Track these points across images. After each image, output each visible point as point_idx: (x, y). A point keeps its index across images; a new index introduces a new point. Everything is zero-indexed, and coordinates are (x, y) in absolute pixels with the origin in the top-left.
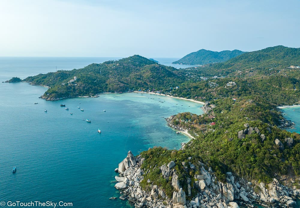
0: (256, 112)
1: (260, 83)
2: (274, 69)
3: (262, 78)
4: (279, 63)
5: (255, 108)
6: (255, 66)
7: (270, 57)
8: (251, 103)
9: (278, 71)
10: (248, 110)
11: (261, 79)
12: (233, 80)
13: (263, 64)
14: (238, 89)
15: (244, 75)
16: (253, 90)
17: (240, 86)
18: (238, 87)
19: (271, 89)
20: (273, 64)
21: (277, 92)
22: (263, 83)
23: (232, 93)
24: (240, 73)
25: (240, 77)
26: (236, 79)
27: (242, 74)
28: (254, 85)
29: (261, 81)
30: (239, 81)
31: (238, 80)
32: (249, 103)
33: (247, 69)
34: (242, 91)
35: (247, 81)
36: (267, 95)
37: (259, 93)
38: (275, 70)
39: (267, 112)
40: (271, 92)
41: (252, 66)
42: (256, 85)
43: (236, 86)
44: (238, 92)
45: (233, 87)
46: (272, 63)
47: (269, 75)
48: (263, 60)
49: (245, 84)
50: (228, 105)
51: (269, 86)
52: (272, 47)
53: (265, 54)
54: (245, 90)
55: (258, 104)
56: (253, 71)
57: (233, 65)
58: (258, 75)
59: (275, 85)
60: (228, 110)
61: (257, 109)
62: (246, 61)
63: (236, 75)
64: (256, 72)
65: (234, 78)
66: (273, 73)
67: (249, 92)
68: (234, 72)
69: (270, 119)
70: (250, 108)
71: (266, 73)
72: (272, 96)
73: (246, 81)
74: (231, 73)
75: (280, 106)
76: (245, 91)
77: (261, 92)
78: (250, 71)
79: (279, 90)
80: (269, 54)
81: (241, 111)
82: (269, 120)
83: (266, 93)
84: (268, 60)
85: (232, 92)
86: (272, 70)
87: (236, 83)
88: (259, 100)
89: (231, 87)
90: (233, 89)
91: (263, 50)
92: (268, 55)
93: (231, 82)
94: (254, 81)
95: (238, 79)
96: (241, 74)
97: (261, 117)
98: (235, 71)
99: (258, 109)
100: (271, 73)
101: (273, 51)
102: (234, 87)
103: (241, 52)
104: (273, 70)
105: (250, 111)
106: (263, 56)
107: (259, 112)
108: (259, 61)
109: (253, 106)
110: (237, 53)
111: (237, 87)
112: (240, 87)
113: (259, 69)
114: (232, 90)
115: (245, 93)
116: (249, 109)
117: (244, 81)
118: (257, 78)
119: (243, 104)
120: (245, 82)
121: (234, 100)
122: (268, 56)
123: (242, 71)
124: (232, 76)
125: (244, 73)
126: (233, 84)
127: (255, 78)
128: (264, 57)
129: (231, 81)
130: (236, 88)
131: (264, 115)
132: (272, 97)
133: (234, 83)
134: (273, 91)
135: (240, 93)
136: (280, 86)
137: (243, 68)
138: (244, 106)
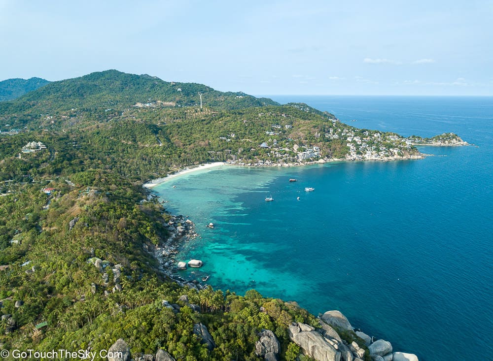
0: (112, 223)
1: (96, 139)
2: (112, 110)
3: (98, 127)
4: (118, 98)
5: (108, 211)
6: (78, 106)
7: (100, 90)
8: (94, 199)
9: (120, 113)
10: (91, 221)
11: (96, 130)
12: (38, 137)
13: (90, 101)
14: (53, 159)
15: (59, 123)
16: (86, 157)
17: (55, 151)
18: (51, 152)
19: (120, 149)
20: (108, 100)
21: (132, 154)
22: (102, 137)
23: (40, 169)
24: (51, 120)
25: (51, 128)
26: (42, 133)
27: (55, 122)
28: (85, 143)
29: (98, 133)
30: (51, 139)
31: (48, 137)
32: (88, 199)
33: (64, 113)
34: (62, 162)
35: (68, 137)
36: (116, 162)
37: (100, 161)
38: (115, 111)
39: (136, 215)
40: (121, 155)
41: (71, 105)
42: (90, 143)
43: (45, 151)
44: (54, 164)
45: (40, 155)
46: (106, 100)
47: (107, 121)
48: (90, 93)
49: (66, 143)
50: (31, 211)
51: (114, 143)
52: (101, 73)
53: (90, 83)
54: (68, 157)
55: (112, 198)
56: (75, 116)
57: (33, 105)
58: (88, 123)
59: (124, 139)
60: (34, 230)
61: (112, 212)
62: (58, 98)
63: (43, 125)
64: (83, 117)
65: (40, 133)
66: (112, 117)
67: (77, 161)
68: (38, 120)
69: (148, 232)
70: (95, 214)
71: (100, 118)
72: (126, 163)
73: (66, 137)
74: (32, 122)
75: (146, 182)
76: (69, 160)
77: (105, 158)
78: (71, 116)
79: (136, 149)
80: (98, 84)
81: (73, 226)
82: (147, 235)
83: (113, 159)
84: (99, 95)
85: (38, 166)
86: (110, 111)
87: (44, 143)
88: (106, 180)
89: (35, 156)
90: (40, 159)
91: (86, 77)
92: (96, 86)
93: (32, 144)
94: (83, 135)
95: (50, 135)
96: (53, 122)
97: (128, 232)
98: (40, 116)
99: (115, 210)
100: (109, 118)
101: (103, 78)
102: (42, 154)
103: (45, 81)
104: (112, 112)
105: (98, 224)
106: (88, 87)
107: (119, 218)
108: (83, 96)
109: (101, 206)
110: (38, 84)
111: (49, 153)
112: (56, 153)
113: (87, 110)
114: (37, 162)
115: (71, 165)
116: (93, 218)
117: (62, 136)
118: (87, 128)
119: (73, 203)
120: (65, 139)
121: (47, 194)
122: (98, 87)
123: (53, 116)
124: (36, 128)
125: (60, 120)
126: (38, 147)
127: (83, 129)
128: (91, 89)
129: (31, 140)
130: (48, 156)
131: (132, 224)
132: (128, 165)
133: (40, 144)
134: (124, 151)
135: (59, 166)
136: (134, 141)
137: (55, 109)
138: (77, 208)
